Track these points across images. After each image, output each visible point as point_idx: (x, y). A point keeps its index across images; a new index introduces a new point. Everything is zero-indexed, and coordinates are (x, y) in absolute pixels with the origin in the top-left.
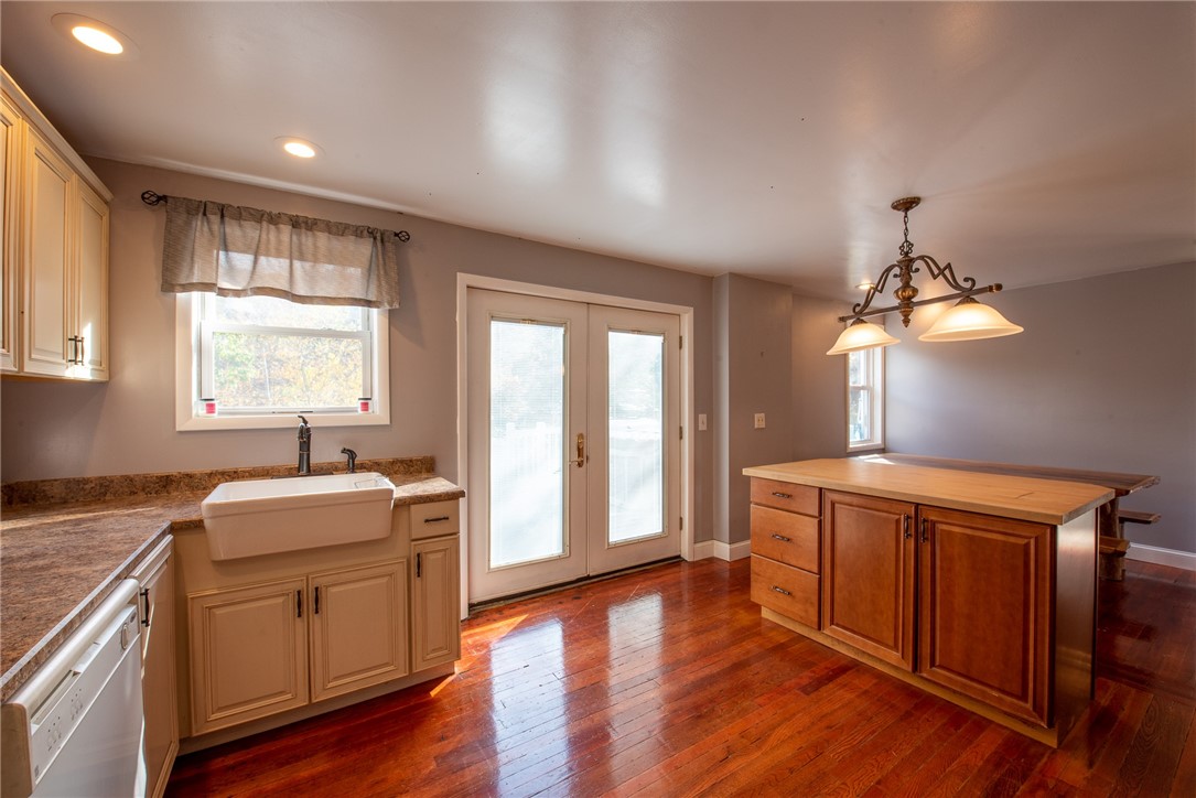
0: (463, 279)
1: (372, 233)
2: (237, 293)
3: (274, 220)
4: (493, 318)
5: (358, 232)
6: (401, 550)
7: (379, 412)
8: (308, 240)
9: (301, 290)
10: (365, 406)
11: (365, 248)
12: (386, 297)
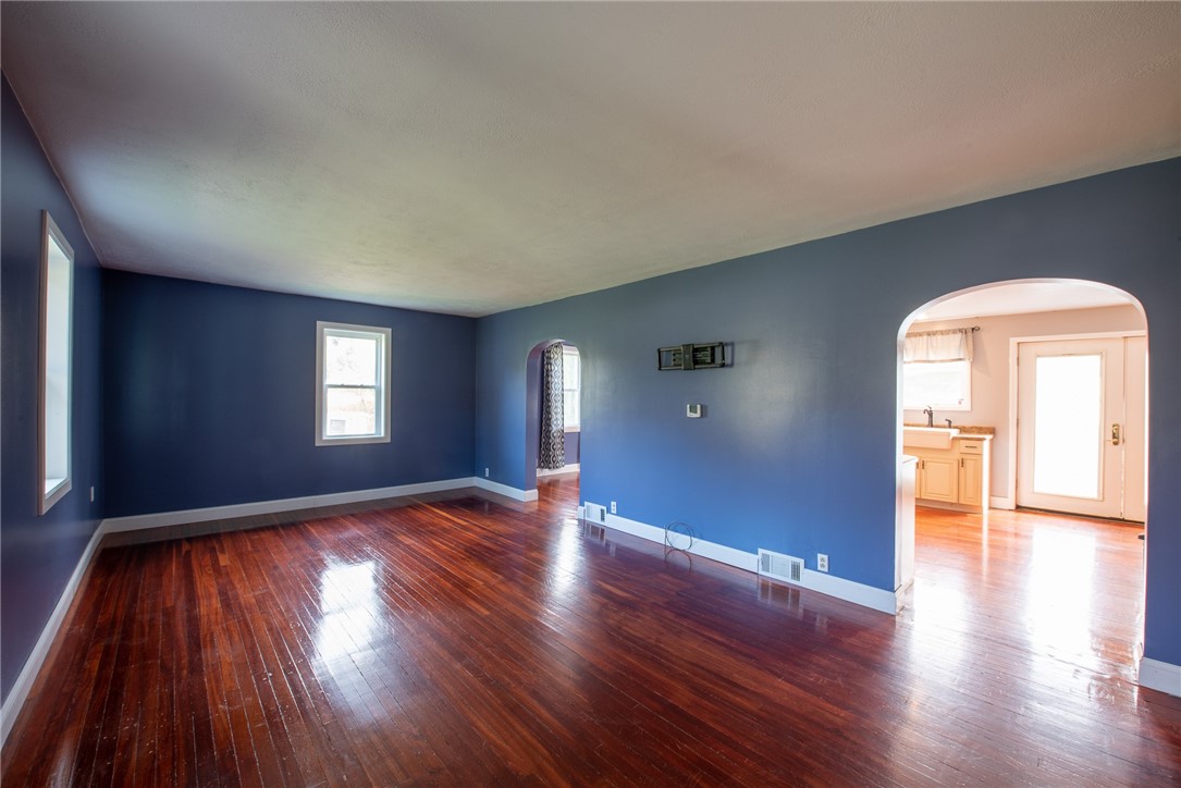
0: (1013, 341)
1: (960, 331)
2: (909, 363)
3: (920, 335)
4: (1039, 356)
5: (954, 332)
6: (956, 456)
7: (966, 406)
8: (934, 338)
9: (931, 358)
10: (960, 403)
11: (959, 336)
12: (967, 357)
